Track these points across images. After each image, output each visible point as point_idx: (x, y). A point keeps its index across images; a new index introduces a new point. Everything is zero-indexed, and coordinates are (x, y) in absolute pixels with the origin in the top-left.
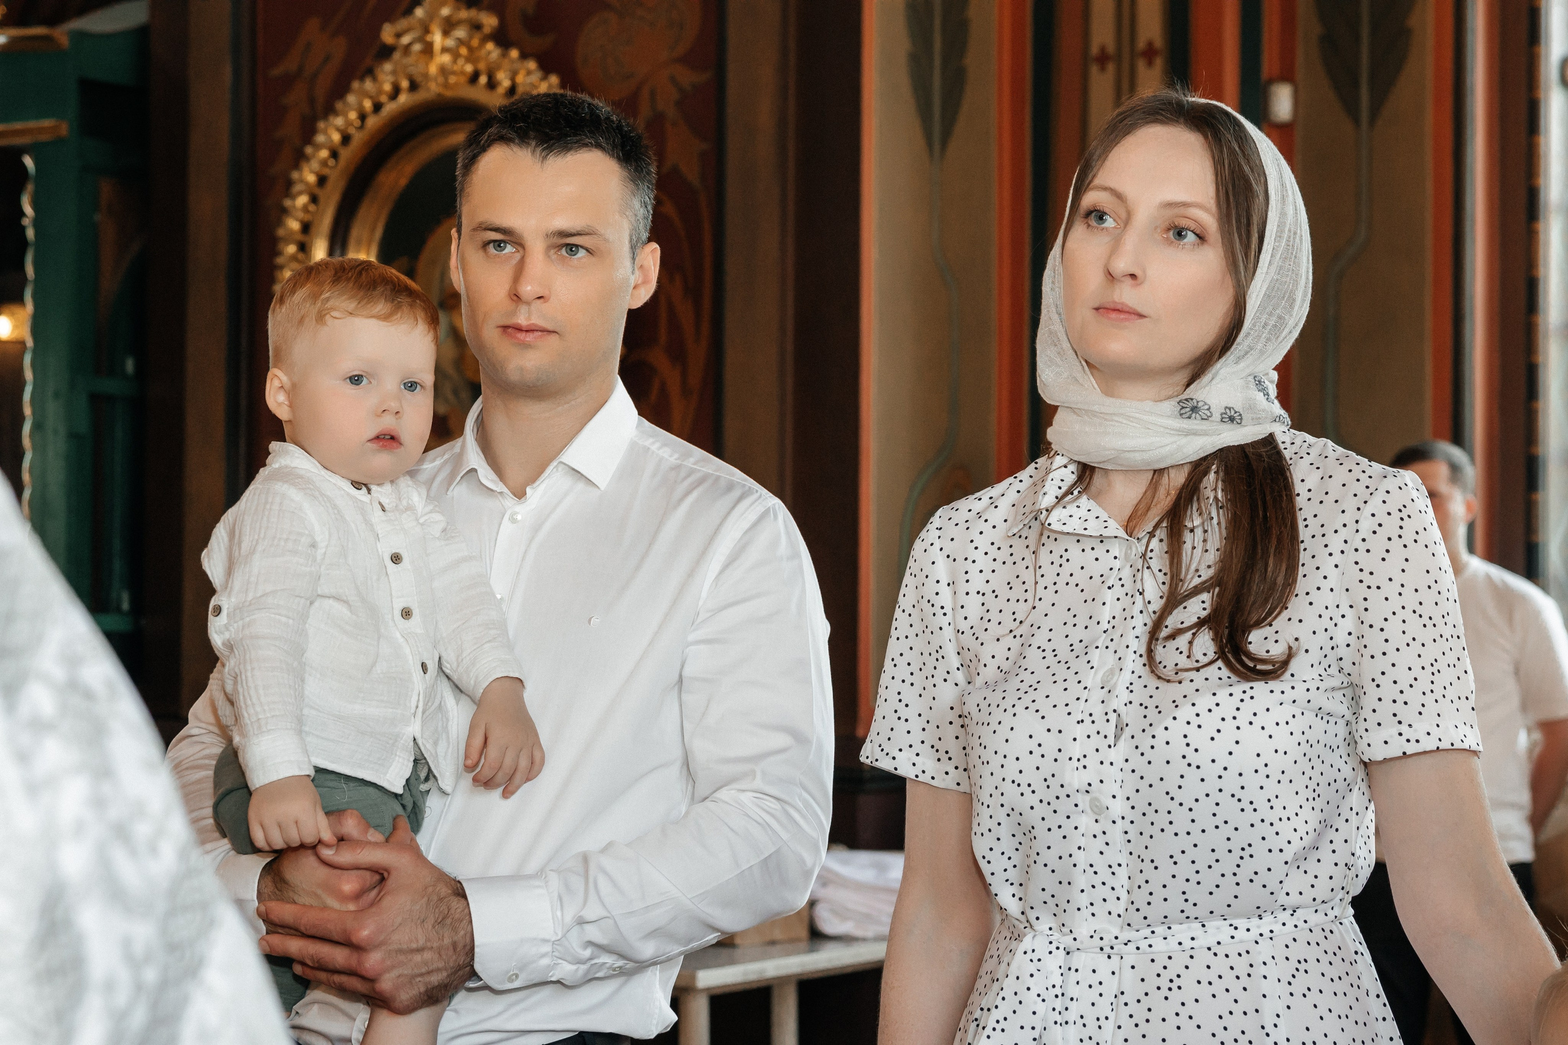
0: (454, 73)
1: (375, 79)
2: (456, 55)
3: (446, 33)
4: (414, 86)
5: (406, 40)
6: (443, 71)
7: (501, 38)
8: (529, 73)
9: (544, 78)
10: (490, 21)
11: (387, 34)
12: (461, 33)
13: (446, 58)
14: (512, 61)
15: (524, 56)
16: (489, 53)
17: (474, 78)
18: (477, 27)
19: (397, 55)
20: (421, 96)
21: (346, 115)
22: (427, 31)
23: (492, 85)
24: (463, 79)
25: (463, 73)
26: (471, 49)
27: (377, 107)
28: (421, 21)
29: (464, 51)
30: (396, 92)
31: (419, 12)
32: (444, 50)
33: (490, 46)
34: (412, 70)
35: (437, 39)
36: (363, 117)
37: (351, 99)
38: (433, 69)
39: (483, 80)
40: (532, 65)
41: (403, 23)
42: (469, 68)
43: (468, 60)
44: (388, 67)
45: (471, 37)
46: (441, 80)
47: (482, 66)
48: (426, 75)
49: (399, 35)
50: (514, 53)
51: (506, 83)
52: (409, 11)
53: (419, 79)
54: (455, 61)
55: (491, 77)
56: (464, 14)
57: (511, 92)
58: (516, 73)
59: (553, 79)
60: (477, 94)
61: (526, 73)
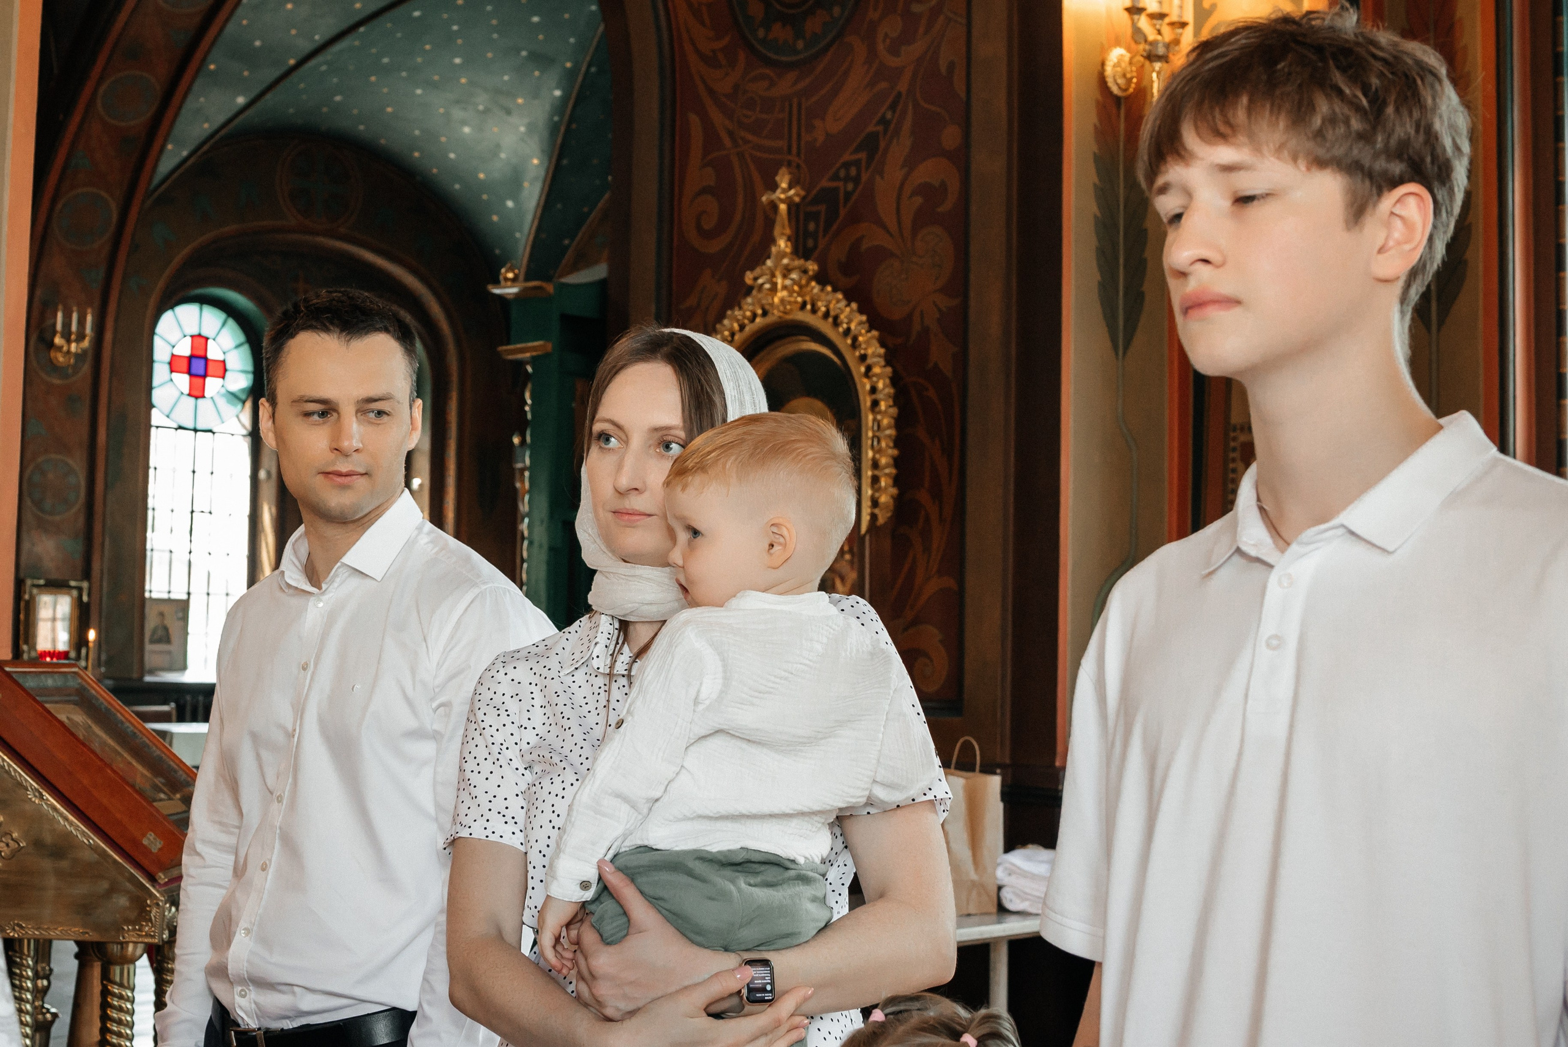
0: (790, 303)
1: (740, 308)
2: (791, 292)
3: (785, 276)
4: (765, 313)
5: (760, 281)
6: (783, 301)
7: (821, 279)
8: (838, 301)
9: (848, 305)
10: (812, 267)
11: (749, 277)
12: (794, 276)
13: (785, 293)
14: (828, 293)
15: (835, 290)
16: (813, 288)
17: (803, 306)
18: (805, 272)
19: (754, 292)
20: (769, 319)
22: (773, 275)
23: (814, 311)
24: (795, 307)
25: (796, 302)
26: (801, 287)
27: (742, 327)
28: (770, 268)
29: (796, 288)
30: (755, 316)
31: (769, 263)
32: (785, 288)
33: (813, 284)
34: (764, 302)
35: (779, 281)
37: (726, 322)
38: (776, 300)
39: (809, 307)
40: (840, 296)
41: (758, 271)
42: (799, 299)
43: (799, 295)
44: (749, 300)
45: (801, 279)
46: (782, 308)
47: (808, 298)
48: (772, 305)
49: (756, 279)
50: (829, 288)
51: (823, 309)
52: (764, 263)
53: (767, 307)
54: (791, 295)
55: (813, 305)
56: (798, 262)
57: (826, 315)
58: (830, 302)
59: (854, 305)
60: (805, 317)
61: (836, 302)
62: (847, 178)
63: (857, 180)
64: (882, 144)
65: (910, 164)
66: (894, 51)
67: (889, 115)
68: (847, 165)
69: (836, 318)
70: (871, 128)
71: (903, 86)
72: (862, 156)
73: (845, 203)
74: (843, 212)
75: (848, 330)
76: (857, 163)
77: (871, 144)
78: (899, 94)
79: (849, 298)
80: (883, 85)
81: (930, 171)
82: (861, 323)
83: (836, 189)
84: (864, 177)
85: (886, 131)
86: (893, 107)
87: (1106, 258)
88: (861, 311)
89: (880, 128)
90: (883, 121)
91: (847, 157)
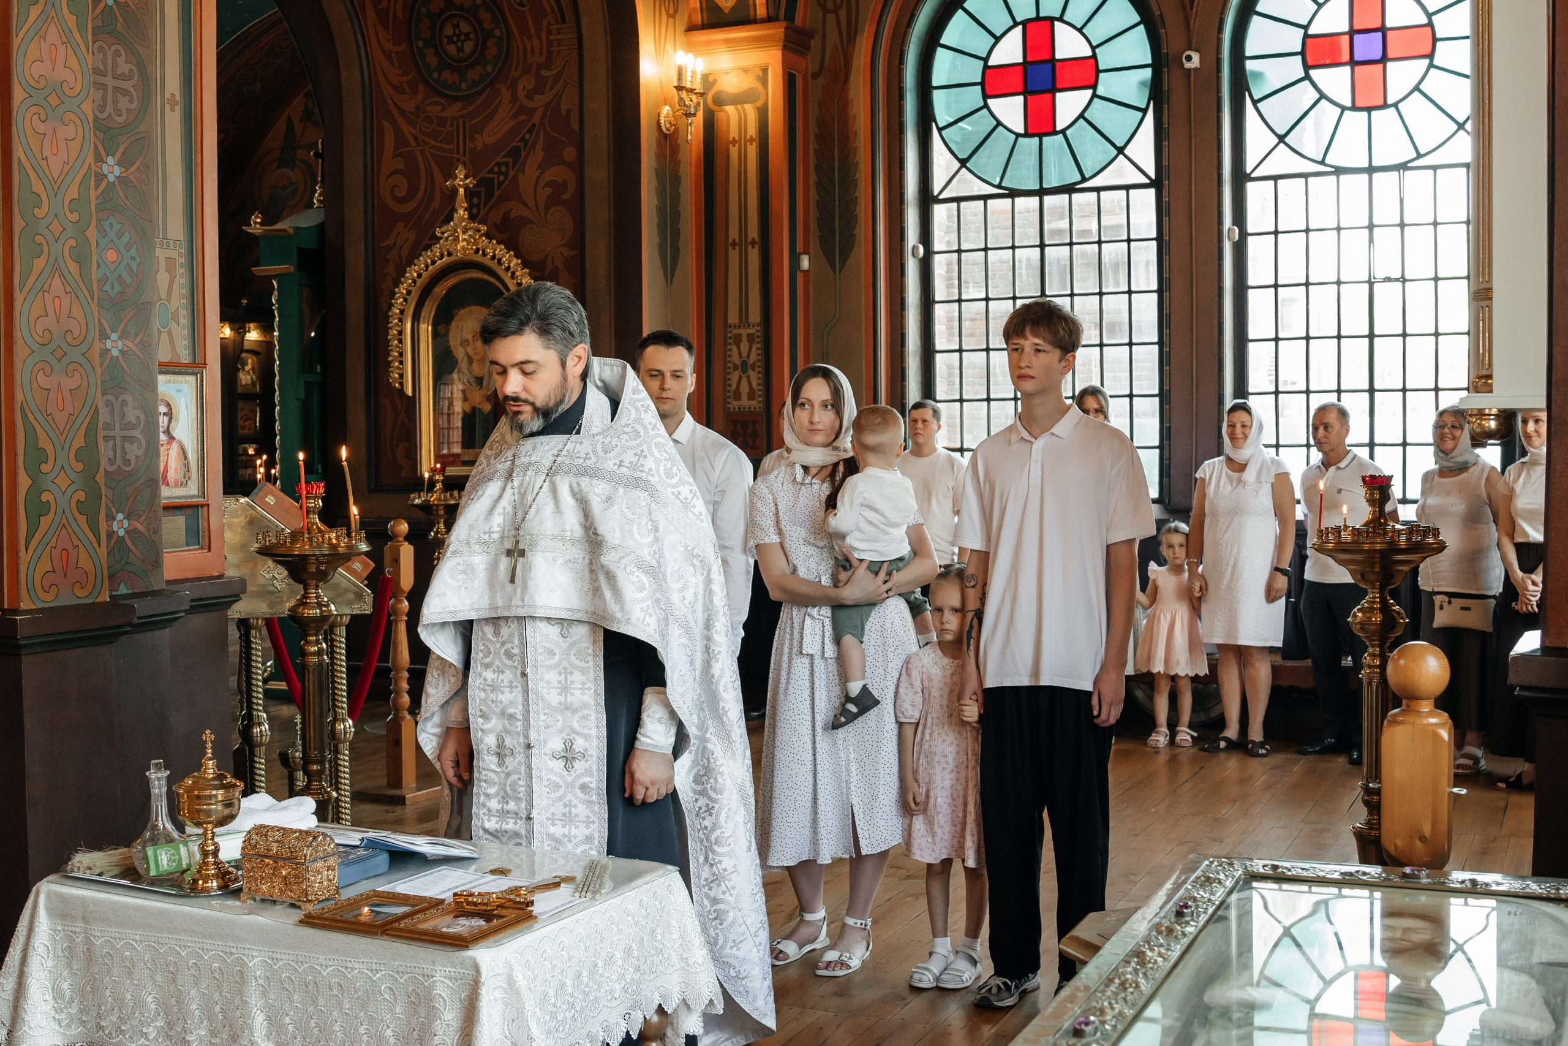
0: (468, 250)
1: (432, 250)
2: (468, 242)
3: (464, 233)
4: (450, 254)
5: (446, 235)
6: (463, 248)
7: (489, 236)
9: (508, 252)
10: (484, 228)
11: (438, 232)
12: (470, 233)
13: (464, 243)
14: (493, 244)
15: (499, 243)
16: (483, 241)
17: (477, 252)
18: (479, 231)
19: (442, 241)
20: (452, 258)
21: (419, 266)
22: (456, 231)
23: (484, 254)
24: (472, 252)
25: (472, 249)
26: (475, 240)
27: (433, 263)
28: (453, 227)
29: (472, 240)
30: (442, 256)
31: (452, 223)
32: (464, 240)
33: (483, 238)
34: (449, 248)
35: (461, 235)
36: (427, 267)
37: (421, 258)
38: (458, 248)
39: (481, 252)
40: (502, 246)
41: (445, 227)
42: (475, 248)
43: (473, 244)
44: (438, 245)
45: (475, 235)
46: (462, 252)
47: (480, 247)
48: (455, 251)
49: (443, 232)
50: (494, 241)
51: (491, 254)
52: (448, 222)
53: (452, 252)
54: (468, 245)
55: (484, 251)
56: (473, 225)
57: (493, 257)
58: (495, 250)
59: (512, 253)
60: (479, 258)
61: (500, 250)
62: (499, 173)
63: (506, 174)
64: (523, 154)
65: (543, 167)
66: (529, 97)
67: (527, 137)
68: (499, 164)
69: (499, 260)
70: (515, 143)
71: (536, 119)
72: (510, 160)
73: (499, 188)
74: (497, 194)
75: (508, 268)
76: (507, 164)
77: (515, 153)
78: (534, 125)
79: (509, 249)
80: (522, 118)
81: (555, 173)
82: (517, 264)
83: (493, 179)
84: (511, 173)
85: (525, 146)
86: (530, 131)
87: (662, 228)
88: (517, 256)
89: (522, 144)
90: (523, 139)
91: (499, 159)
